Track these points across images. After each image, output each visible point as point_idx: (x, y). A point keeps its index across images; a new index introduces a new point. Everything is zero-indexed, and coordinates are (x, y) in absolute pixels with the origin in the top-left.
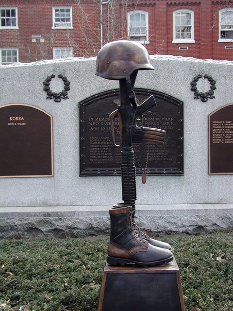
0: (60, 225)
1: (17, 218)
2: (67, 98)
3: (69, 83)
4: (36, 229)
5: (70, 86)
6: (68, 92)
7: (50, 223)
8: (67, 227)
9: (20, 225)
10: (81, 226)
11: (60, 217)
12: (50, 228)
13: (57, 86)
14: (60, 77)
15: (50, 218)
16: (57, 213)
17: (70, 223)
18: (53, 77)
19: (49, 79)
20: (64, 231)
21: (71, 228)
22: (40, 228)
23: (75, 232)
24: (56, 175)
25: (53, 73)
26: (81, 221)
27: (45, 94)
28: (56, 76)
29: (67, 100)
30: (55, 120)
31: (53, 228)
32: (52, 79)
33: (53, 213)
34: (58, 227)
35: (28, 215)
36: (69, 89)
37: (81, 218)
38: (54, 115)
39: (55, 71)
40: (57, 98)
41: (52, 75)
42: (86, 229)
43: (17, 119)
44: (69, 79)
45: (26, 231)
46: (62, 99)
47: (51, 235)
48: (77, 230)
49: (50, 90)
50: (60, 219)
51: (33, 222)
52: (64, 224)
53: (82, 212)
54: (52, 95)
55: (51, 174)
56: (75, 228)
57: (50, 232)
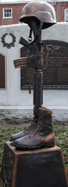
0: (9, 116)
2: (14, 46)
3: (15, 38)
5: (16, 39)
6: (14, 42)
7: (4, 115)
8: (13, 118)
10: (21, 117)
11: (9, 112)
12: (4, 118)
13: (9, 40)
14: (10, 34)
15: (4, 112)
16: (7, 109)
17: (14, 116)
18: (7, 34)
19: (4, 36)
20: (11, 120)
21: (15, 118)
23: (17, 120)
24: (8, 89)
25: (6, 32)
26: (20, 115)
27: (2, 44)
30: (7, 58)
31: (5, 118)
32: (6, 36)
33: (5, 109)
34: (8, 118)
37: (20, 113)
38: (7, 56)
39: (8, 31)
40: (9, 46)
41: (6, 33)
42: (23, 119)
44: (15, 36)
46: (11, 47)
47: (4, 122)
48: (18, 120)
49: (5, 41)
50: (9, 113)
52: (11, 116)
53: (21, 110)
54: (6, 45)
55: (5, 88)
56: (17, 118)
57: (3, 120)
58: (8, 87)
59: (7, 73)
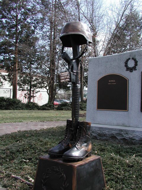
0: (127, 136)
1: (107, 131)
2: (136, 70)
3: (137, 62)
4: (115, 137)
5: (138, 63)
6: (136, 66)
7: (122, 135)
8: (130, 138)
9: (108, 134)
10: (137, 139)
11: (127, 132)
12: (122, 138)
13: (131, 64)
14: (133, 59)
15: (122, 132)
16: (125, 130)
17: (131, 136)
18: (129, 59)
19: (128, 60)
20: (128, 140)
21: (132, 139)
22: (117, 137)
23: (133, 141)
25: (129, 57)
26: (137, 136)
27: (125, 68)
28: (131, 59)
29: (136, 71)
30: (130, 81)
31: (123, 138)
32: (129, 60)
33: (124, 130)
34: (125, 138)
35: (112, 129)
36: (137, 65)
37: (137, 134)
38: (129, 79)
39: (130, 56)
40: (131, 70)
41: (129, 58)
42: (139, 141)
43: (112, 81)
44: (137, 60)
45: (111, 138)
46: (134, 71)
47: (122, 141)
48: (135, 141)
49: (128, 66)
50: (127, 134)
51: (114, 133)
52: (128, 137)
53: (138, 131)
54: (128, 69)
55: (127, 110)
56: (134, 139)
57: (121, 140)
58: (129, 109)
59: (129, 95)
